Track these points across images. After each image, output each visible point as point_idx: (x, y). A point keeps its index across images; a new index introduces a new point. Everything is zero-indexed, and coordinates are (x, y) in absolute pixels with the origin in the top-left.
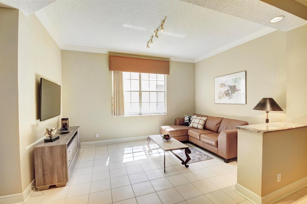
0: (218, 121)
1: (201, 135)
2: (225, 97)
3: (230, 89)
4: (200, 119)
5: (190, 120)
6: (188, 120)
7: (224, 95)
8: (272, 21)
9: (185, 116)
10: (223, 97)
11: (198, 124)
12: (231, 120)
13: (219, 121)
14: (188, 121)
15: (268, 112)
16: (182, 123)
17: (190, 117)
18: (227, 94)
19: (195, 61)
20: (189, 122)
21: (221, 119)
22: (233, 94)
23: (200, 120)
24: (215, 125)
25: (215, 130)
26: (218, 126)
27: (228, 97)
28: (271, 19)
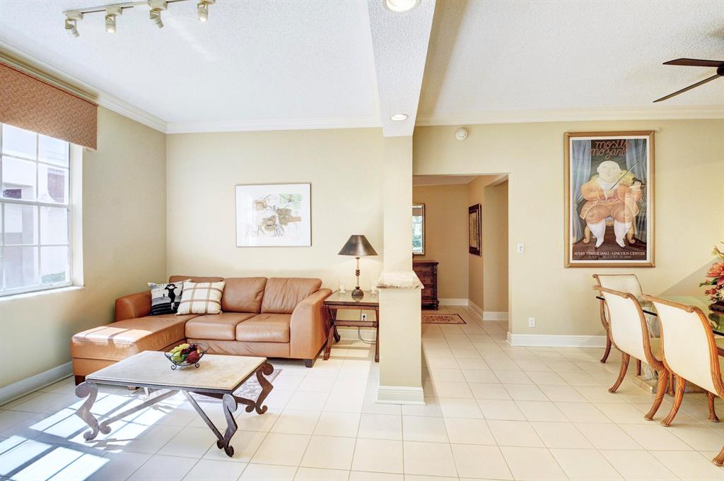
0: (258, 286)
1: (237, 326)
2: (267, 232)
3: (277, 215)
4: (210, 288)
5: (172, 295)
6: (167, 295)
7: (263, 228)
8: (393, 118)
9: (152, 287)
10: (260, 231)
11: (208, 301)
12: (287, 279)
13: (261, 287)
14: (169, 300)
15: (358, 258)
16: (146, 308)
17: (171, 287)
18: (270, 224)
19: (170, 130)
20: (172, 301)
21: (263, 281)
22: (283, 226)
23: (209, 292)
24: (253, 298)
25: (254, 307)
26: (259, 298)
27: (272, 233)
28: (393, 116)
